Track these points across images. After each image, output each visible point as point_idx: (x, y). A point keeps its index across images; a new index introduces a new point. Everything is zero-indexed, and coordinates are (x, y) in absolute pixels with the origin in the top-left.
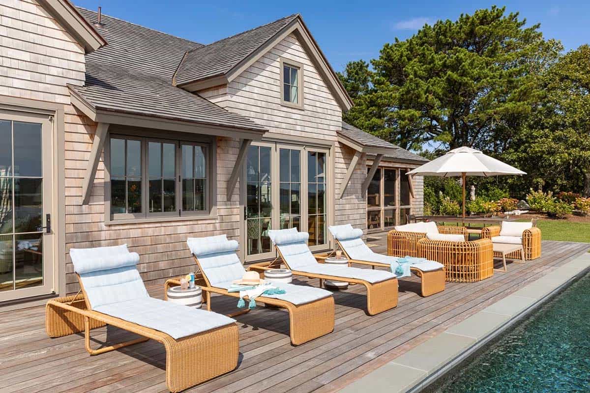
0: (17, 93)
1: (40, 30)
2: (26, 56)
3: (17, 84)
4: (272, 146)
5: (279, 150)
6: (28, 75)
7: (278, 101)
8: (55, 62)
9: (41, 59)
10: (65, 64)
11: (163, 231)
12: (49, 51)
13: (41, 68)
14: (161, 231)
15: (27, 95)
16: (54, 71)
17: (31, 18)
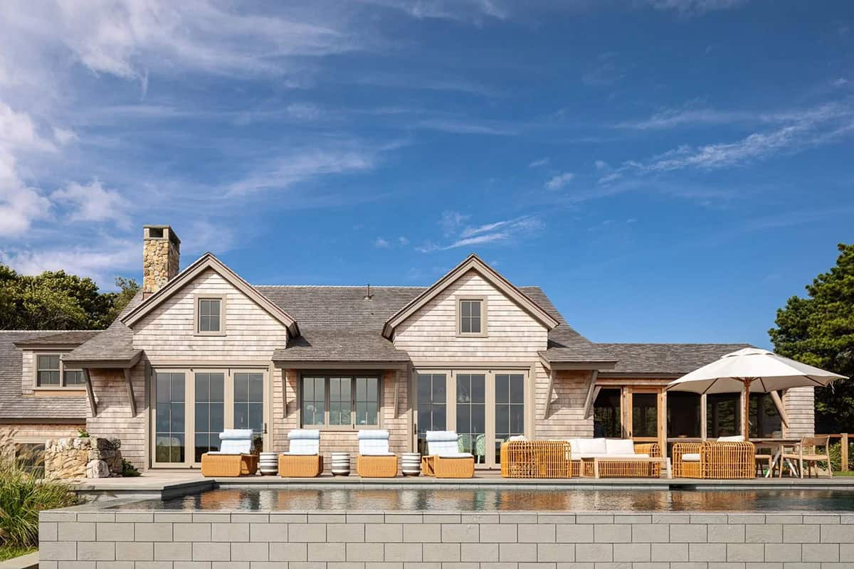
0: (250, 358)
1: (262, 322)
2: (255, 338)
3: (250, 353)
4: (448, 373)
5: (456, 376)
6: (255, 348)
7: (454, 334)
8: (269, 338)
9: (262, 338)
10: (274, 338)
11: (338, 437)
12: (266, 333)
13: (262, 343)
14: (336, 437)
15: (255, 358)
16: (269, 343)
17: (258, 317)
